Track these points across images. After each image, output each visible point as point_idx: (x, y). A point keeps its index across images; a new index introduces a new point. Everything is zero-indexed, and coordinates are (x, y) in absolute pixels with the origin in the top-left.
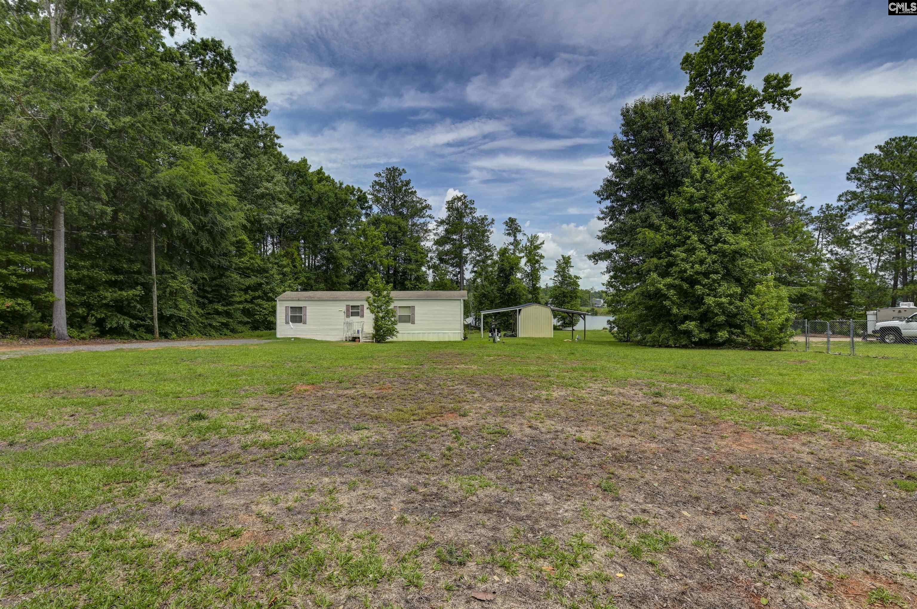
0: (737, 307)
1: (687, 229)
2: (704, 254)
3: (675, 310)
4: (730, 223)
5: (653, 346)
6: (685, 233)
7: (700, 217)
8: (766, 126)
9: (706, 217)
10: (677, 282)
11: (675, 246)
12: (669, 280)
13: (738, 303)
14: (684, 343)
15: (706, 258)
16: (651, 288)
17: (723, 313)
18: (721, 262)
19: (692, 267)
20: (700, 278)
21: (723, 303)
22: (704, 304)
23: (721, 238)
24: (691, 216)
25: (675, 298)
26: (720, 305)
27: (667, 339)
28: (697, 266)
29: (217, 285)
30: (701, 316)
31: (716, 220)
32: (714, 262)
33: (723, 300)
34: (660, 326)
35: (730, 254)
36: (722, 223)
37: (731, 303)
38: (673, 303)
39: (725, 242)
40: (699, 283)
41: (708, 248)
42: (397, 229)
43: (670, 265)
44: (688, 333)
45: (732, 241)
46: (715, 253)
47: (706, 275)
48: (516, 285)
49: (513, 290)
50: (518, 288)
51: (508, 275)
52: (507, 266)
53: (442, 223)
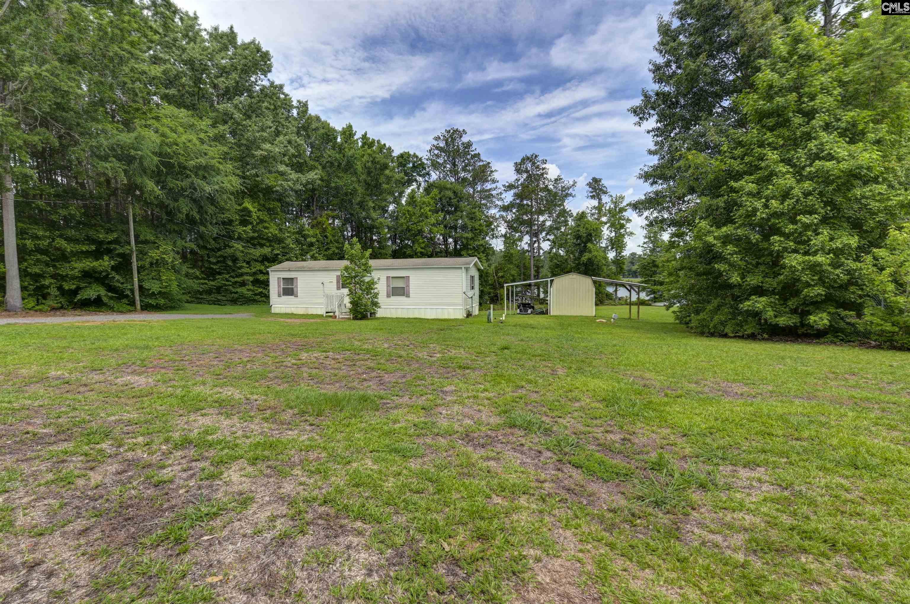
0: (849, 272)
1: (761, 145)
2: (789, 181)
3: (735, 278)
4: (843, 125)
6: (758, 150)
7: (788, 120)
9: (798, 120)
10: (740, 232)
11: (741, 175)
12: (727, 229)
13: (852, 265)
14: (749, 332)
15: (792, 188)
17: (822, 281)
18: (821, 194)
19: (766, 206)
20: (780, 223)
21: (820, 265)
22: (784, 267)
23: (823, 151)
24: (771, 122)
25: (736, 258)
26: (814, 268)
27: (723, 323)
28: (774, 203)
29: (221, 256)
30: (784, 288)
31: (814, 122)
32: (806, 194)
33: (820, 258)
34: (713, 303)
35: (839, 177)
36: (827, 127)
37: (836, 265)
38: (732, 265)
39: (830, 157)
40: (777, 231)
41: (798, 171)
42: (451, 195)
43: (731, 206)
45: (843, 153)
46: (811, 177)
48: (593, 253)
49: (589, 259)
50: (596, 257)
51: (585, 243)
52: (583, 232)
53: (510, 187)
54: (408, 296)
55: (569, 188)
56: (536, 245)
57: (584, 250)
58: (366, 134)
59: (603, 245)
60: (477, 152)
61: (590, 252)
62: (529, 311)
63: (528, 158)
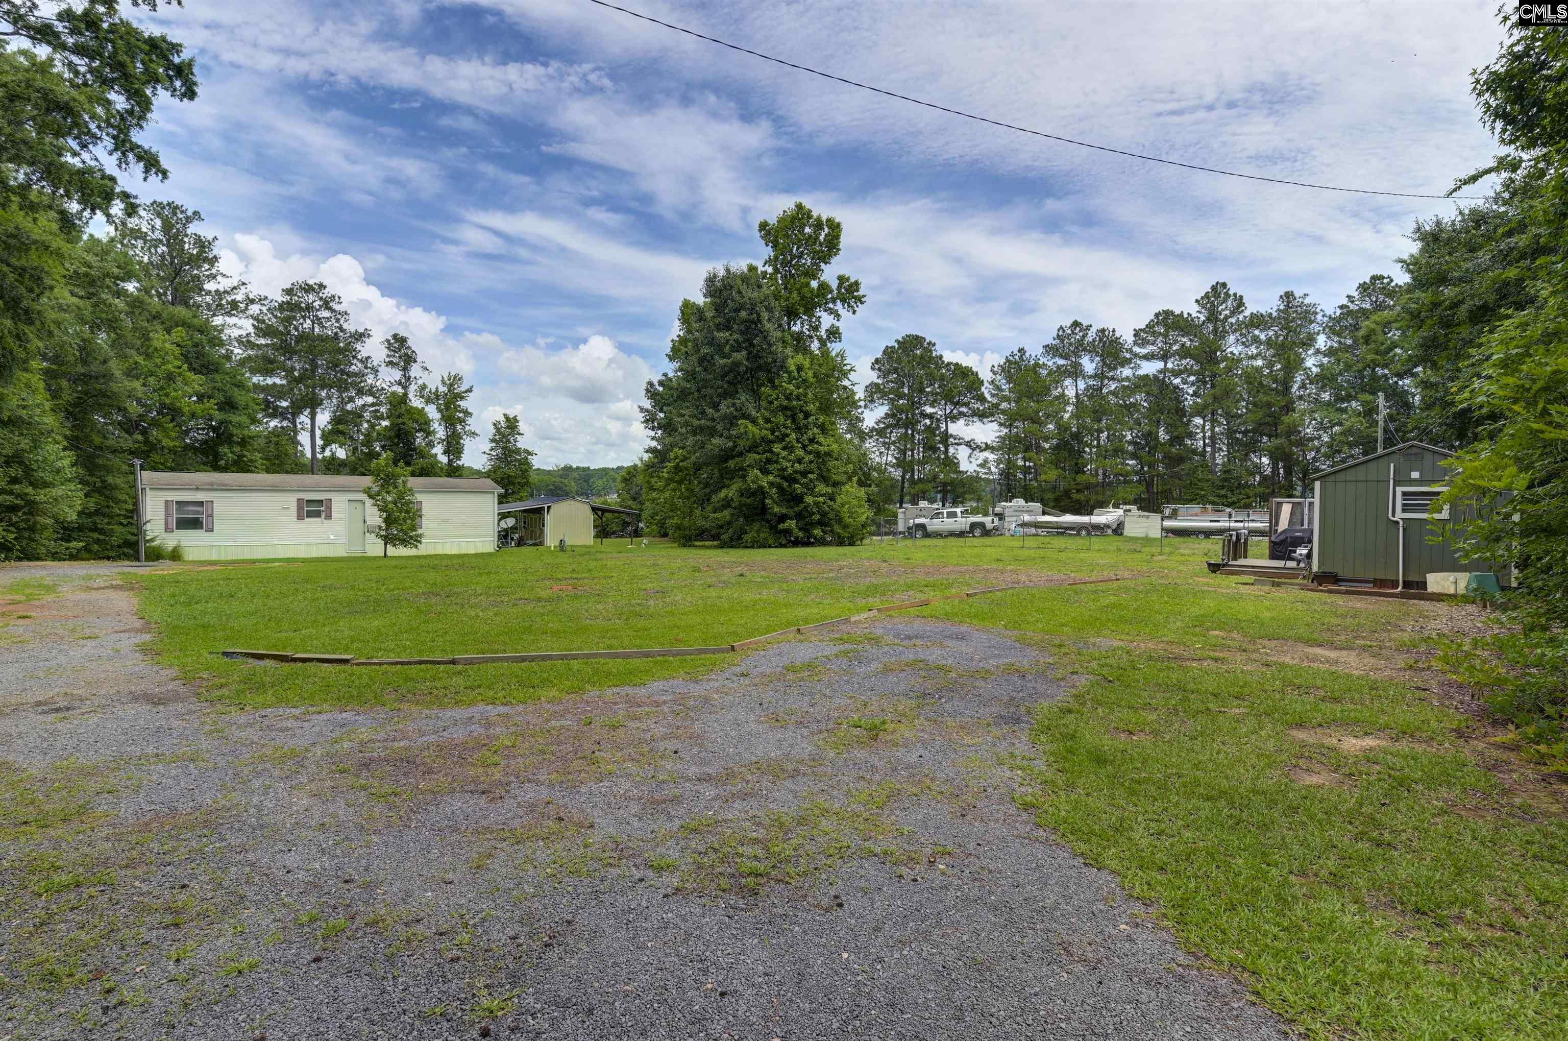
0: (830, 507)
1: (784, 426)
2: (802, 453)
3: (775, 509)
4: (820, 424)
5: (752, 547)
6: (783, 430)
7: (796, 415)
8: (837, 324)
9: (801, 416)
10: (778, 480)
11: (772, 442)
12: (771, 478)
13: (830, 503)
14: (783, 542)
15: (803, 458)
16: (753, 486)
17: (818, 512)
18: (816, 463)
19: (791, 466)
20: (798, 476)
21: (818, 503)
22: (802, 503)
23: (814, 438)
24: (789, 413)
25: (775, 496)
26: (816, 504)
28: (796, 465)
30: (800, 515)
31: (809, 420)
32: (811, 462)
33: (819, 499)
34: (756, 526)
35: (823, 455)
36: (814, 424)
37: (824, 503)
38: (773, 501)
39: (818, 443)
40: (798, 482)
41: (804, 447)
43: (771, 461)
44: (788, 532)
45: (823, 442)
46: (810, 453)
47: (804, 474)
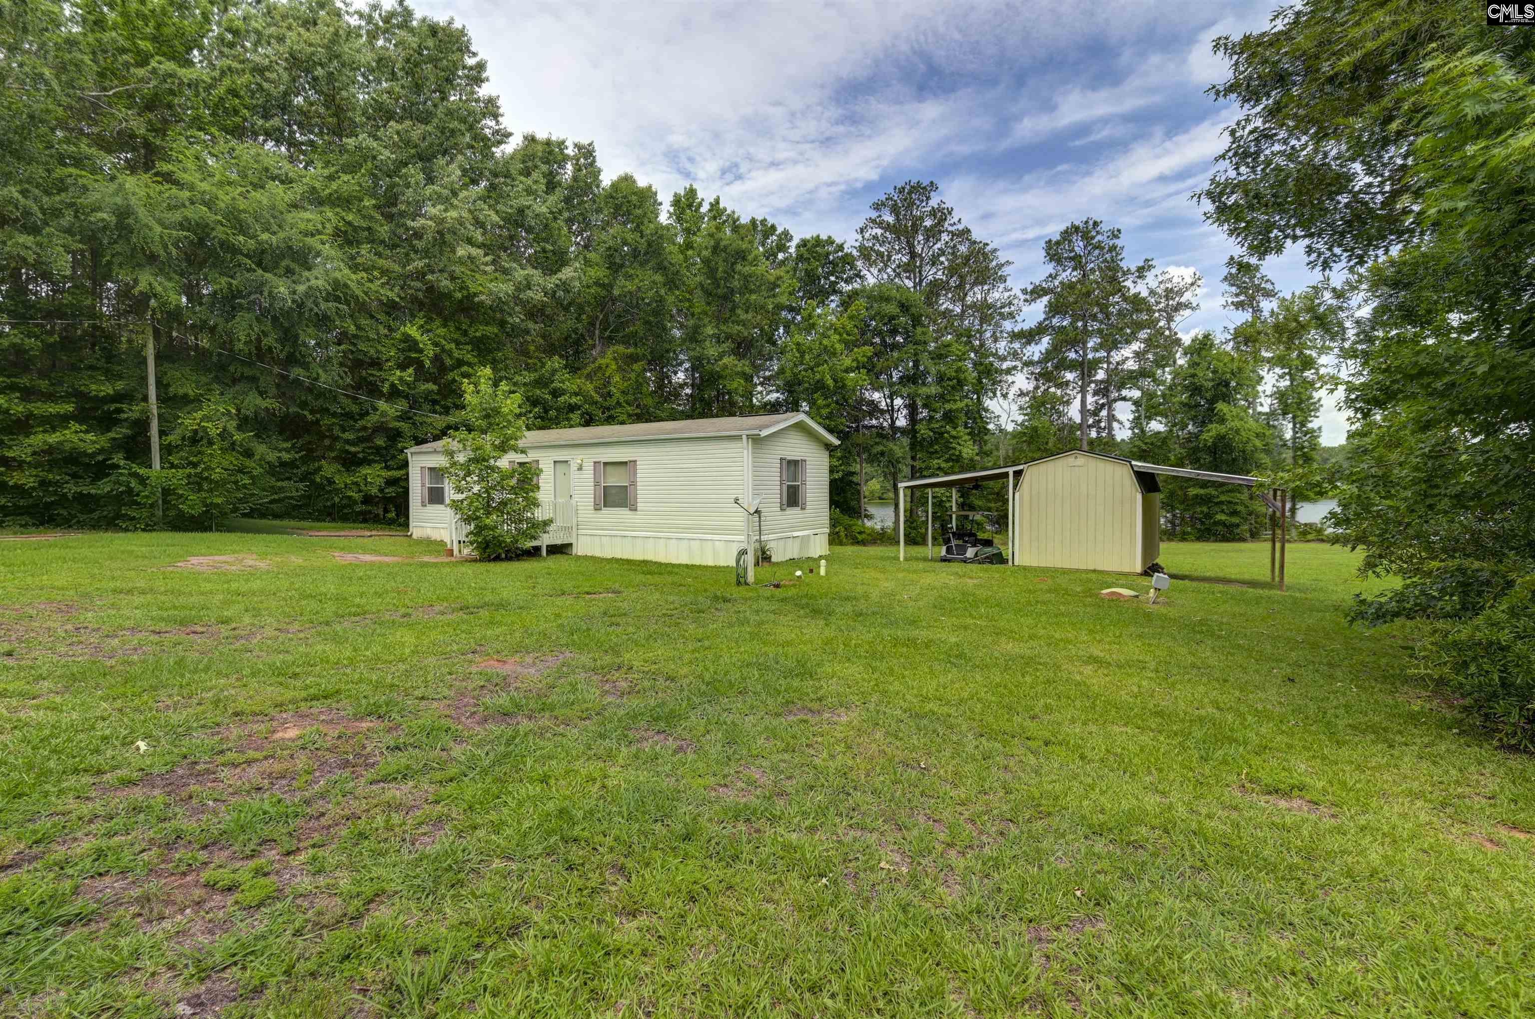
48: (1230, 424)
49: (1221, 438)
50: (1237, 432)
51: (1212, 402)
52: (1205, 377)
53: (1036, 293)
54: (634, 509)
55: (1180, 293)
56: (1104, 413)
57: (1209, 416)
58: (717, 201)
59: (1266, 409)
60: (961, 227)
61: (1222, 421)
62: (970, 552)
63: (1076, 229)
